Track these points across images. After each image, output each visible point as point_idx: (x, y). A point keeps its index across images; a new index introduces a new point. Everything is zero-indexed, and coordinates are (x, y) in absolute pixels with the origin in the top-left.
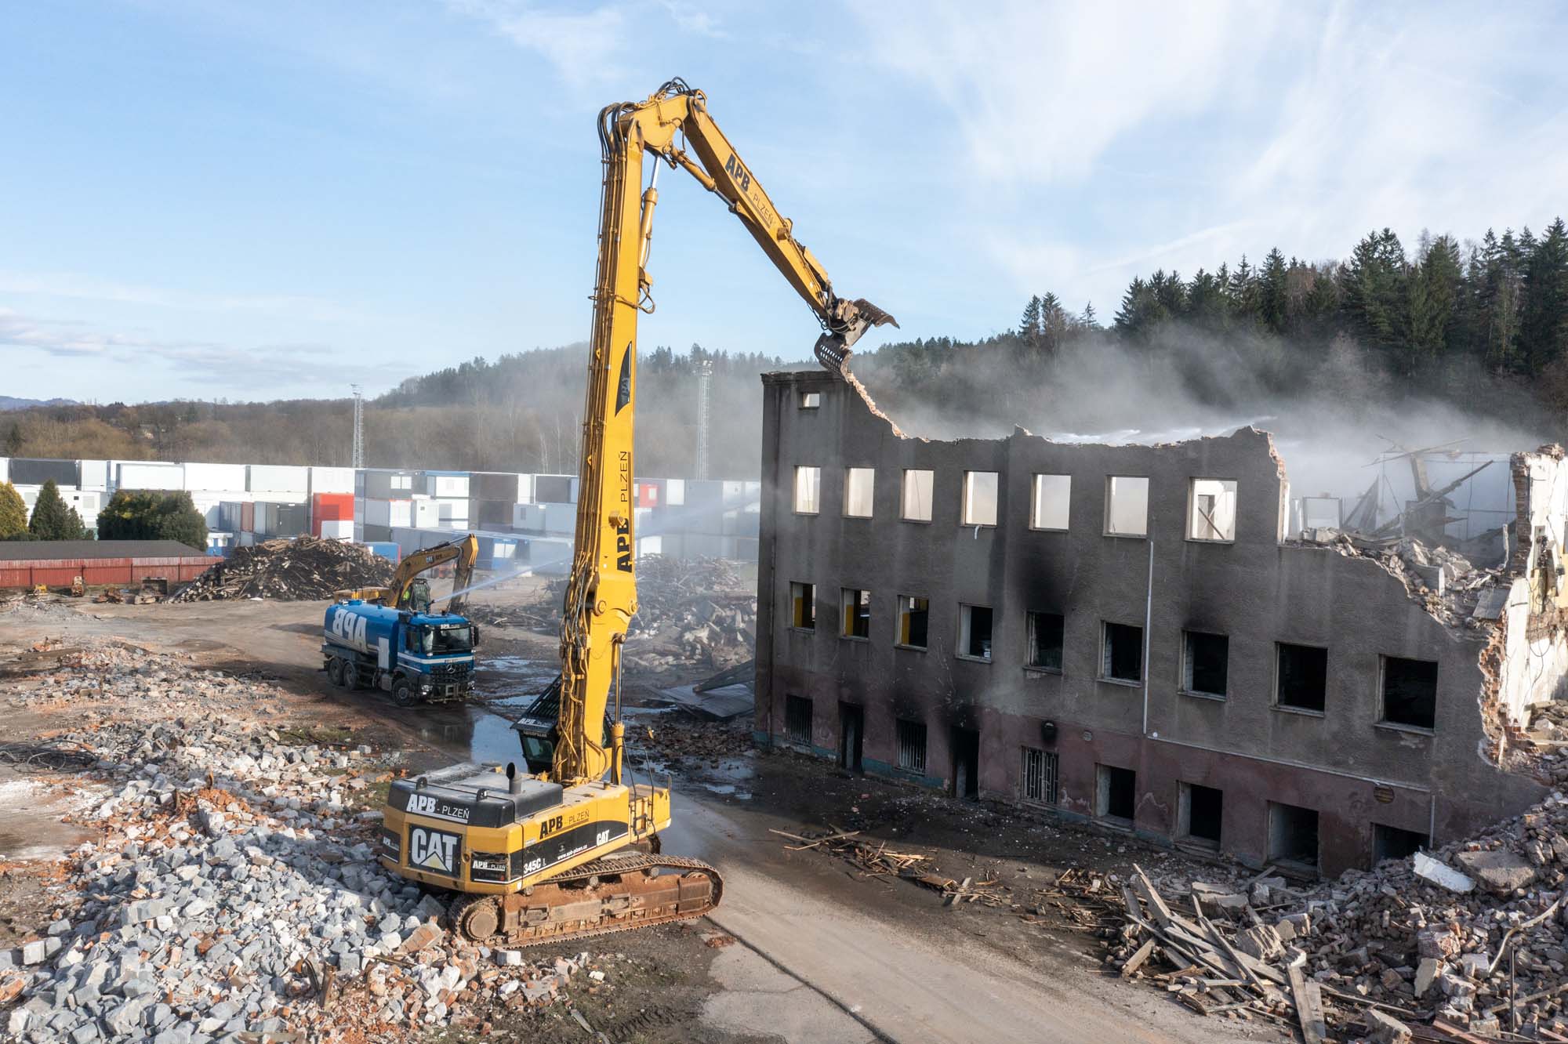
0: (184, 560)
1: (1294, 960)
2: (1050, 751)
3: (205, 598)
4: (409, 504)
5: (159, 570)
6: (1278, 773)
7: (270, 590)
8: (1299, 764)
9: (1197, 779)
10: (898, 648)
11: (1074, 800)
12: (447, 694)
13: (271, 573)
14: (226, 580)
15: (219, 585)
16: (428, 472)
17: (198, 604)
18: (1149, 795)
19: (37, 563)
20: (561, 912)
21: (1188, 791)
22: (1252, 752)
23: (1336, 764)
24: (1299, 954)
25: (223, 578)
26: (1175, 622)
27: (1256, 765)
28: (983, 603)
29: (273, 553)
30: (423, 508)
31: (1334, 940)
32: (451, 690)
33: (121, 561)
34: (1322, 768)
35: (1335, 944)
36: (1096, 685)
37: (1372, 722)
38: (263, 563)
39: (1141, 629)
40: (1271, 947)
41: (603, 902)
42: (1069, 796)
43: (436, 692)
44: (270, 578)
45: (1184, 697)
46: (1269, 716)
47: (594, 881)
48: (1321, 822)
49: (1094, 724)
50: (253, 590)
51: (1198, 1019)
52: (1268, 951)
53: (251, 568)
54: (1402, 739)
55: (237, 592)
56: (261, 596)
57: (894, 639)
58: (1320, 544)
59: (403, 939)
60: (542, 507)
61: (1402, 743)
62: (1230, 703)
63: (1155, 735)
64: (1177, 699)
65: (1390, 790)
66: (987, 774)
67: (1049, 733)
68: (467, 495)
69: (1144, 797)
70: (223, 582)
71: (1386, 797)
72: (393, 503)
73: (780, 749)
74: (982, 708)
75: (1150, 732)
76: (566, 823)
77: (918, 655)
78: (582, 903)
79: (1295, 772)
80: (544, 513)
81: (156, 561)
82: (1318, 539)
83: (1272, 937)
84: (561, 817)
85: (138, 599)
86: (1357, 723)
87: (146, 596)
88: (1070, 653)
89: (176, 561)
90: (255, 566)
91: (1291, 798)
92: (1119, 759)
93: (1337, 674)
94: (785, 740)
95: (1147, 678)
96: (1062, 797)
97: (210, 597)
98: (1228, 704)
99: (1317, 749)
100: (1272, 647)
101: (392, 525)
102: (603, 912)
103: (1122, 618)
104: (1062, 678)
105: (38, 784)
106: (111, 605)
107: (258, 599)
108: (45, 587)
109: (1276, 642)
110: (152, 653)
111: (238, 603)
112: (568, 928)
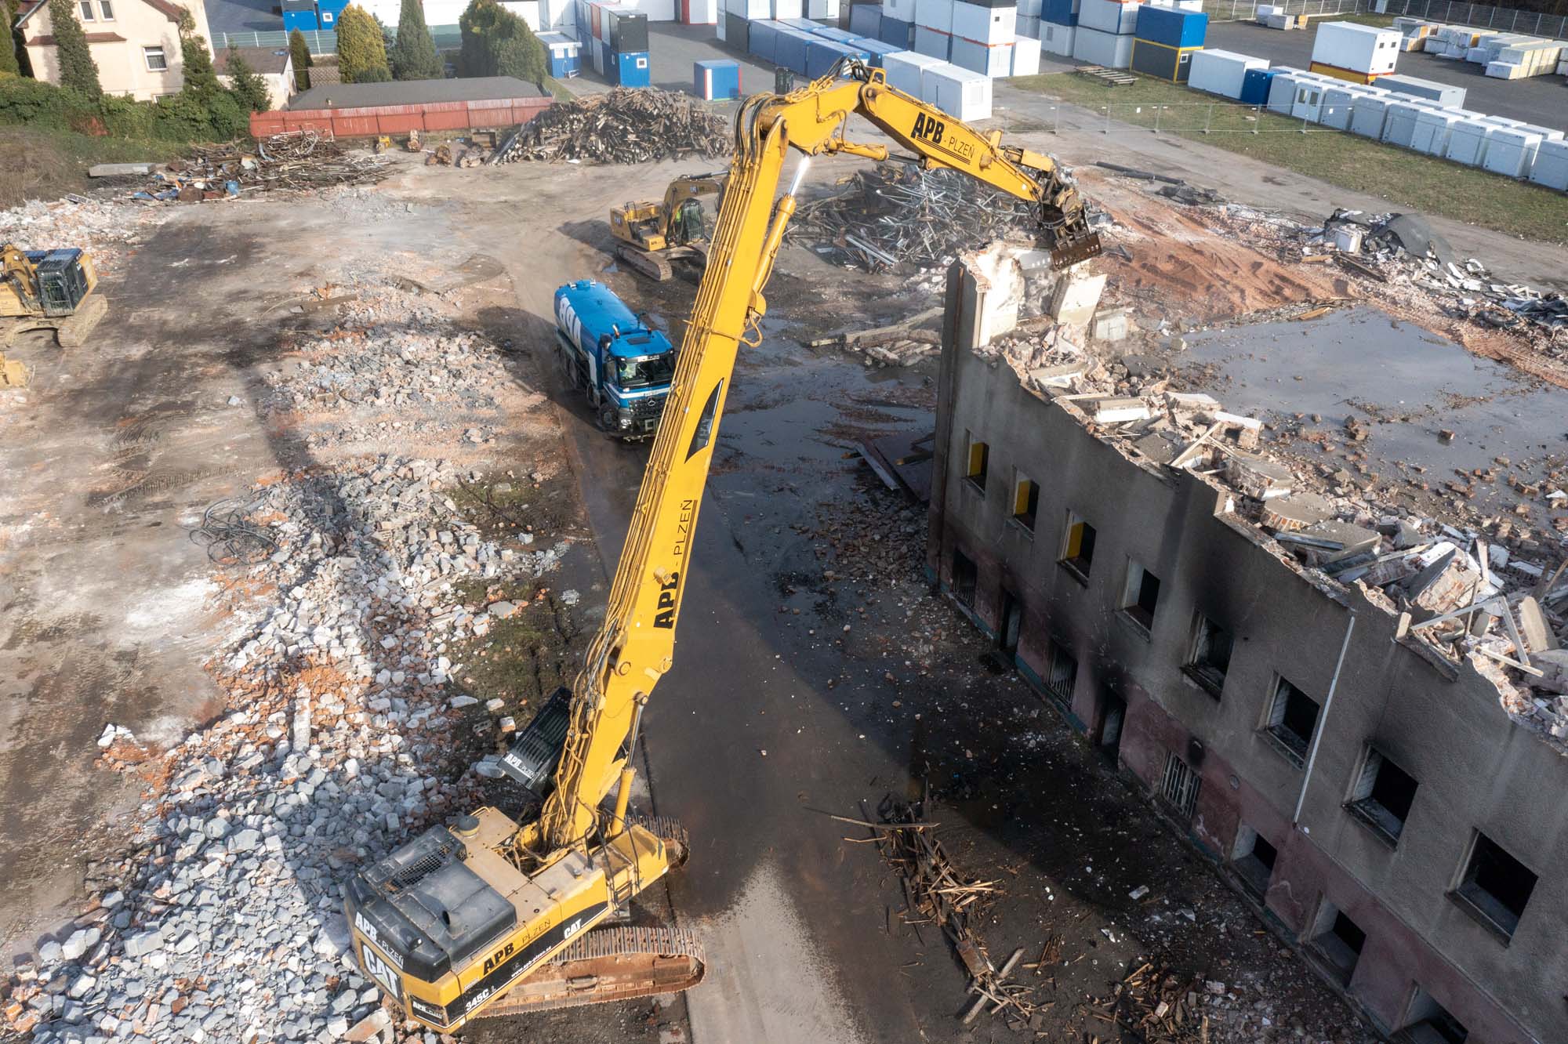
0: (517, 102)
2: (1196, 770)
3: (527, 159)
5: (494, 113)
6: (1435, 963)
7: (587, 151)
8: (1460, 969)
9: (1341, 903)
10: (1060, 566)
11: (1209, 835)
12: (647, 428)
13: (589, 130)
14: (546, 139)
15: (540, 144)
17: (521, 165)
18: (1285, 883)
22: (1414, 923)
23: (1506, 1002)
25: (542, 137)
26: (1358, 728)
27: (1410, 936)
28: (1155, 571)
29: (587, 110)
33: (457, 105)
36: (1254, 736)
37: (1565, 991)
38: (579, 121)
39: (1317, 706)
42: (1205, 826)
44: (586, 138)
45: (1350, 808)
46: (1441, 900)
49: (1242, 771)
50: (569, 149)
53: (568, 127)
55: (556, 155)
56: (579, 158)
57: (1057, 555)
62: (1396, 862)
63: (1307, 830)
64: (1340, 811)
66: (1129, 747)
67: (1196, 752)
69: (1281, 883)
70: (542, 141)
73: (946, 597)
74: (1133, 682)
75: (1302, 823)
77: (1079, 586)
79: (1454, 974)
81: (490, 103)
85: (463, 163)
86: (1547, 980)
87: (471, 158)
88: (1234, 686)
89: (508, 103)
90: (572, 123)
91: (1442, 997)
92: (1268, 832)
93: (1540, 912)
94: (952, 591)
95: (1311, 766)
96: (1198, 822)
97: (531, 157)
98: (1396, 854)
99: (1487, 971)
100: (1469, 832)
103: (1301, 684)
104: (1220, 706)
105: (215, 588)
106: (440, 168)
107: (575, 161)
108: (387, 139)
109: (1475, 830)
110: (428, 291)
111: (555, 167)
112: (532, 1000)
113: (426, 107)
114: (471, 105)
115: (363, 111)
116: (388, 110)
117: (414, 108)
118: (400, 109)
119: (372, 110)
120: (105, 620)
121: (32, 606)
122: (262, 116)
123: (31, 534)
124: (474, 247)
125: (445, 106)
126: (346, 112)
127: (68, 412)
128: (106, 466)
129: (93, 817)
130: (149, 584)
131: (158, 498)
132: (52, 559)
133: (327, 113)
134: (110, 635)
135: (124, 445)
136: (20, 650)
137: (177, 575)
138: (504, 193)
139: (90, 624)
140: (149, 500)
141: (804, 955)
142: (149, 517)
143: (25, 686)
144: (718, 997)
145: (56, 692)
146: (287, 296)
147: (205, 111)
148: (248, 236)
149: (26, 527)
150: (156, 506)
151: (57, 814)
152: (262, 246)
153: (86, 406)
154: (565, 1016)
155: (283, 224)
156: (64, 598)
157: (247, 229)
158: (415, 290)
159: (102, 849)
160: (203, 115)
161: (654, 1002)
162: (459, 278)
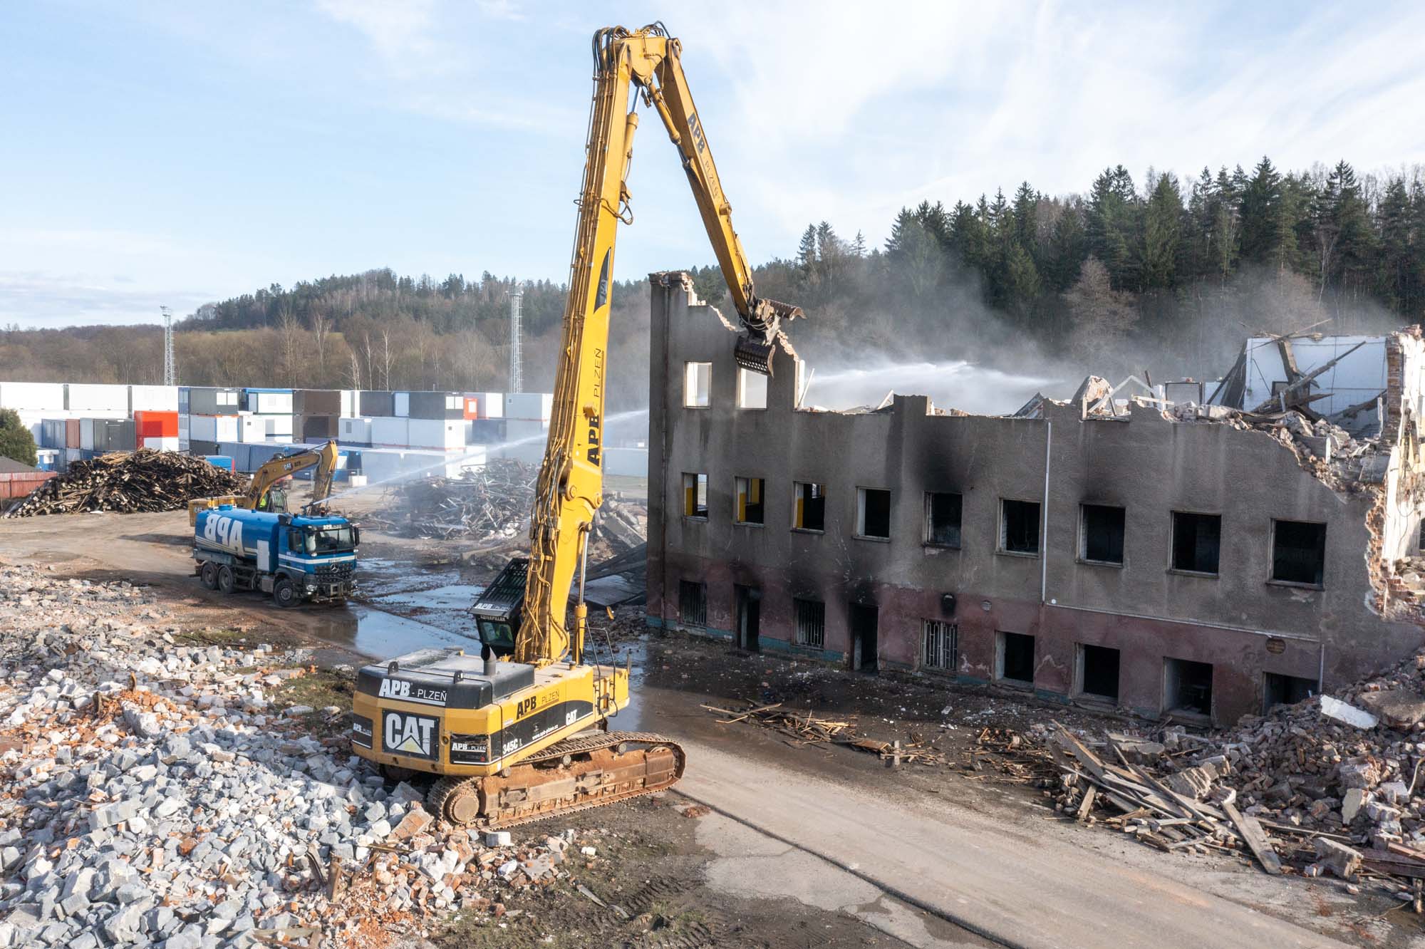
0: (16, 476)
1: (1226, 797)
2: (950, 621)
3: (43, 513)
4: (235, 419)
6: (1175, 631)
7: (110, 503)
8: (1192, 621)
9: (1095, 640)
10: (794, 531)
11: (974, 665)
12: (332, 593)
13: (110, 486)
14: (65, 494)
15: (56, 499)
16: (248, 389)
17: (35, 517)
18: (1048, 657)
20: (537, 792)
21: (1083, 652)
22: (1150, 612)
23: (1231, 620)
24: (1230, 792)
25: (61, 492)
26: (1072, 497)
27: (1152, 625)
28: (880, 485)
29: (111, 466)
30: (249, 424)
31: (1254, 778)
32: (336, 588)
34: (1216, 624)
35: (1257, 782)
36: (995, 558)
37: (1264, 580)
38: (102, 476)
39: (1038, 505)
40: (1204, 787)
41: (577, 780)
42: (969, 661)
43: (321, 591)
44: (110, 492)
45: (1080, 563)
46: (1165, 579)
47: (567, 760)
48: (1214, 673)
49: (991, 593)
50: (92, 503)
51: (1163, 856)
52: (1201, 791)
53: (90, 482)
54: (1293, 595)
55: (76, 506)
56: (101, 509)
57: (790, 523)
58: (1212, 420)
59: (393, 826)
60: (368, 420)
61: (1293, 598)
62: (1126, 571)
63: (1054, 601)
64: (1075, 566)
65: (1280, 640)
66: (886, 645)
67: (949, 605)
68: (290, 410)
69: (1044, 660)
70: (60, 497)
71: (1277, 647)
72: (219, 419)
73: (674, 632)
74: (881, 584)
75: (1049, 599)
76: (539, 703)
77: (815, 537)
78: (558, 782)
79: (1189, 628)
80: (370, 426)
82: (1212, 415)
83: (1204, 778)
84: (535, 697)
86: (1250, 582)
88: (970, 530)
89: (5, 477)
90: (94, 479)
91: (1187, 654)
92: (1019, 626)
93: (1229, 538)
94: (680, 624)
95: (1045, 550)
96: (962, 663)
97: (48, 511)
98: (1124, 570)
99: (1211, 607)
100: (1167, 516)
101: (219, 440)
102: (577, 789)
103: (1021, 493)
104: (961, 553)
107: (98, 512)
109: (1171, 512)
111: (77, 516)
138: (33, 529)
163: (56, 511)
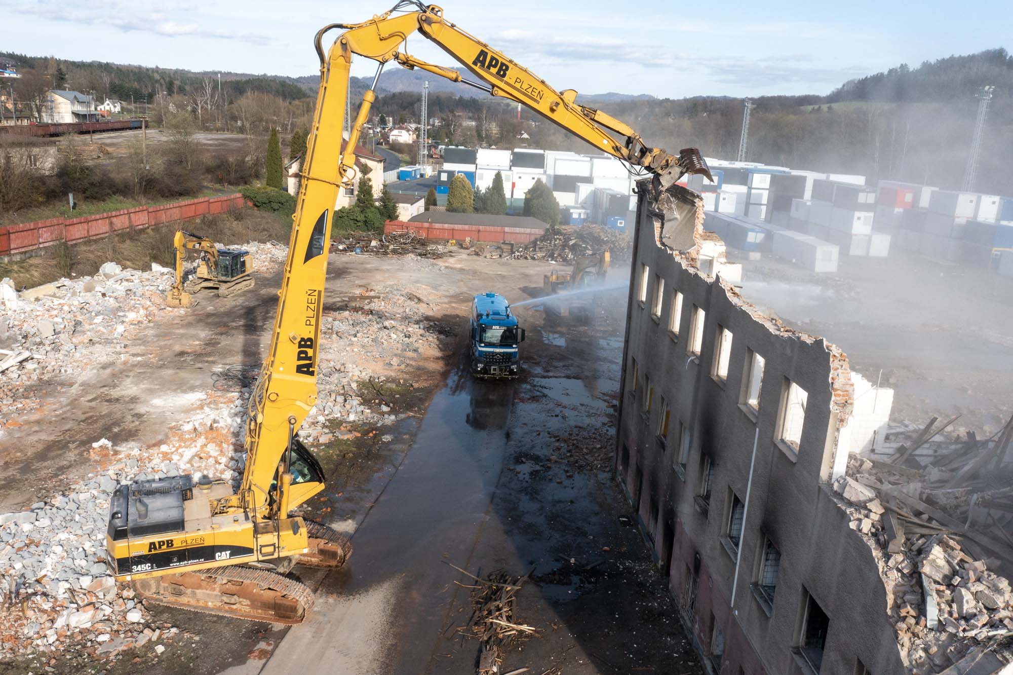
2: (696, 579)
3: (526, 258)
5: (519, 235)
7: (562, 258)
10: (657, 438)
11: (700, 630)
12: (492, 372)
13: (565, 246)
14: (540, 248)
15: (534, 251)
17: (522, 261)
19: (456, 227)
25: (537, 247)
26: (758, 518)
29: (565, 234)
32: (495, 370)
33: (499, 229)
36: (719, 542)
38: (560, 240)
42: (699, 625)
43: (485, 371)
44: (562, 250)
45: (753, 592)
46: (789, 654)
49: (714, 573)
50: (552, 256)
53: (553, 242)
55: (544, 257)
56: (556, 261)
57: (656, 429)
58: (846, 503)
62: (771, 622)
63: (736, 613)
64: (749, 591)
66: (673, 572)
67: (697, 563)
69: (726, 663)
70: (537, 249)
74: (677, 516)
75: (734, 608)
78: (208, 592)
81: (517, 230)
84: (171, 540)
85: (489, 256)
87: (495, 255)
88: (713, 503)
89: (528, 231)
90: (556, 240)
92: (720, 616)
93: (830, 651)
94: (620, 476)
96: (697, 623)
97: (529, 258)
100: (800, 588)
102: (222, 601)
103: (738, 487)
104: (707, 522)
105: (205, 397)
106: (475, 257)
107: (553, 262)
108: (454, 241)
109: (803, 585)
110: (423, 302)
111: (541, 264)
112: (201, 604)
113: (481, 228)
114: (507, 229)
115: (446, 226)
116: (460, 227)
117: (474, 228)
118: (466, 227)
119: (452, 226)
120: (142, 400)
121: (114, 388)
122: (392, 223)
123: (139, 362)
124: (465, 289)
125: (492, 229)
126: (437, 226)
127: (200, 321)
128: (198, 343)
129: (63, 473)
130: (175, 390)
131: (210, 359)
132: (140, 373)
133: (426, 225)
134: (138, 406)
135: (213, 337)
136: (93, 404)
137: (192, 389)
138: (502, 271)
139: (134, 400)
140: (206, 359)
141: (379, 630)
142: (200, 365)
143: (83, 417)
144: (309, 635)
145: (96, 421)
146: (346, 293)
147: (363, 216)
148: (347, 268)
149: (139, 359)
150: (207, 362)
151: (48, 469)
152: (350, 273)
153: (209, 320)
154: (215, 619)
155: (369, 266)
156: (131, 388)
157: (347, 266)
158: (416, 300)
159: (55, 486)
160: (361, 218)
161: (270, 626)
162: (446, 300)
163: (533, 258)
